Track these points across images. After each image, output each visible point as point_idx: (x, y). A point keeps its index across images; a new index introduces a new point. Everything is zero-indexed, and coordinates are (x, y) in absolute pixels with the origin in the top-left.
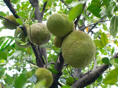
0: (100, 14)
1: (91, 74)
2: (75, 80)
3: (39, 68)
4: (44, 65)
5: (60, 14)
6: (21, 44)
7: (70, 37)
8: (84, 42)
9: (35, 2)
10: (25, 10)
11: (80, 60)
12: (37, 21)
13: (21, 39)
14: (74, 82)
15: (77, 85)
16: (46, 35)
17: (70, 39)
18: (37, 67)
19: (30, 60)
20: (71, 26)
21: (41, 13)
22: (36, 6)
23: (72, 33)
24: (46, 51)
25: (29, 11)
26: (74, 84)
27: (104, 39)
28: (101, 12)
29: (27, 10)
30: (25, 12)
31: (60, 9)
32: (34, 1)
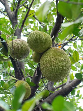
0: (79, 33)
1: (65, 88)
2: (50, 93)
3: (18, 81)
4: (23, 78)
5: (40, 32)
6: (4, 58)
7: (48, 53)
8: (61, 59)
9: (14, 20)
10: (4, 26)
11: (57, 75)
12: (16, 37)
13: (2, 53)
14: (50, 95)
15: (52, 97)
16: (25, 50)
17: (48, 55)
18: (16, 79)
19: (10, 73)
20: (50, 43)
21: (20, 29)
22: (15, 22)
23: (50, 50)
24: (23, 65)
25: (8, 27)
26: (49, 96)
27: (76, 56)
28: (80, 31)
29: (6, 26)
30: (4, 28)
31: (34, 26)
32: (14, 18)
